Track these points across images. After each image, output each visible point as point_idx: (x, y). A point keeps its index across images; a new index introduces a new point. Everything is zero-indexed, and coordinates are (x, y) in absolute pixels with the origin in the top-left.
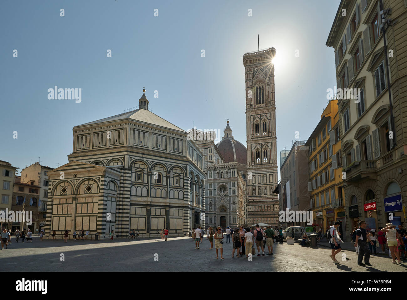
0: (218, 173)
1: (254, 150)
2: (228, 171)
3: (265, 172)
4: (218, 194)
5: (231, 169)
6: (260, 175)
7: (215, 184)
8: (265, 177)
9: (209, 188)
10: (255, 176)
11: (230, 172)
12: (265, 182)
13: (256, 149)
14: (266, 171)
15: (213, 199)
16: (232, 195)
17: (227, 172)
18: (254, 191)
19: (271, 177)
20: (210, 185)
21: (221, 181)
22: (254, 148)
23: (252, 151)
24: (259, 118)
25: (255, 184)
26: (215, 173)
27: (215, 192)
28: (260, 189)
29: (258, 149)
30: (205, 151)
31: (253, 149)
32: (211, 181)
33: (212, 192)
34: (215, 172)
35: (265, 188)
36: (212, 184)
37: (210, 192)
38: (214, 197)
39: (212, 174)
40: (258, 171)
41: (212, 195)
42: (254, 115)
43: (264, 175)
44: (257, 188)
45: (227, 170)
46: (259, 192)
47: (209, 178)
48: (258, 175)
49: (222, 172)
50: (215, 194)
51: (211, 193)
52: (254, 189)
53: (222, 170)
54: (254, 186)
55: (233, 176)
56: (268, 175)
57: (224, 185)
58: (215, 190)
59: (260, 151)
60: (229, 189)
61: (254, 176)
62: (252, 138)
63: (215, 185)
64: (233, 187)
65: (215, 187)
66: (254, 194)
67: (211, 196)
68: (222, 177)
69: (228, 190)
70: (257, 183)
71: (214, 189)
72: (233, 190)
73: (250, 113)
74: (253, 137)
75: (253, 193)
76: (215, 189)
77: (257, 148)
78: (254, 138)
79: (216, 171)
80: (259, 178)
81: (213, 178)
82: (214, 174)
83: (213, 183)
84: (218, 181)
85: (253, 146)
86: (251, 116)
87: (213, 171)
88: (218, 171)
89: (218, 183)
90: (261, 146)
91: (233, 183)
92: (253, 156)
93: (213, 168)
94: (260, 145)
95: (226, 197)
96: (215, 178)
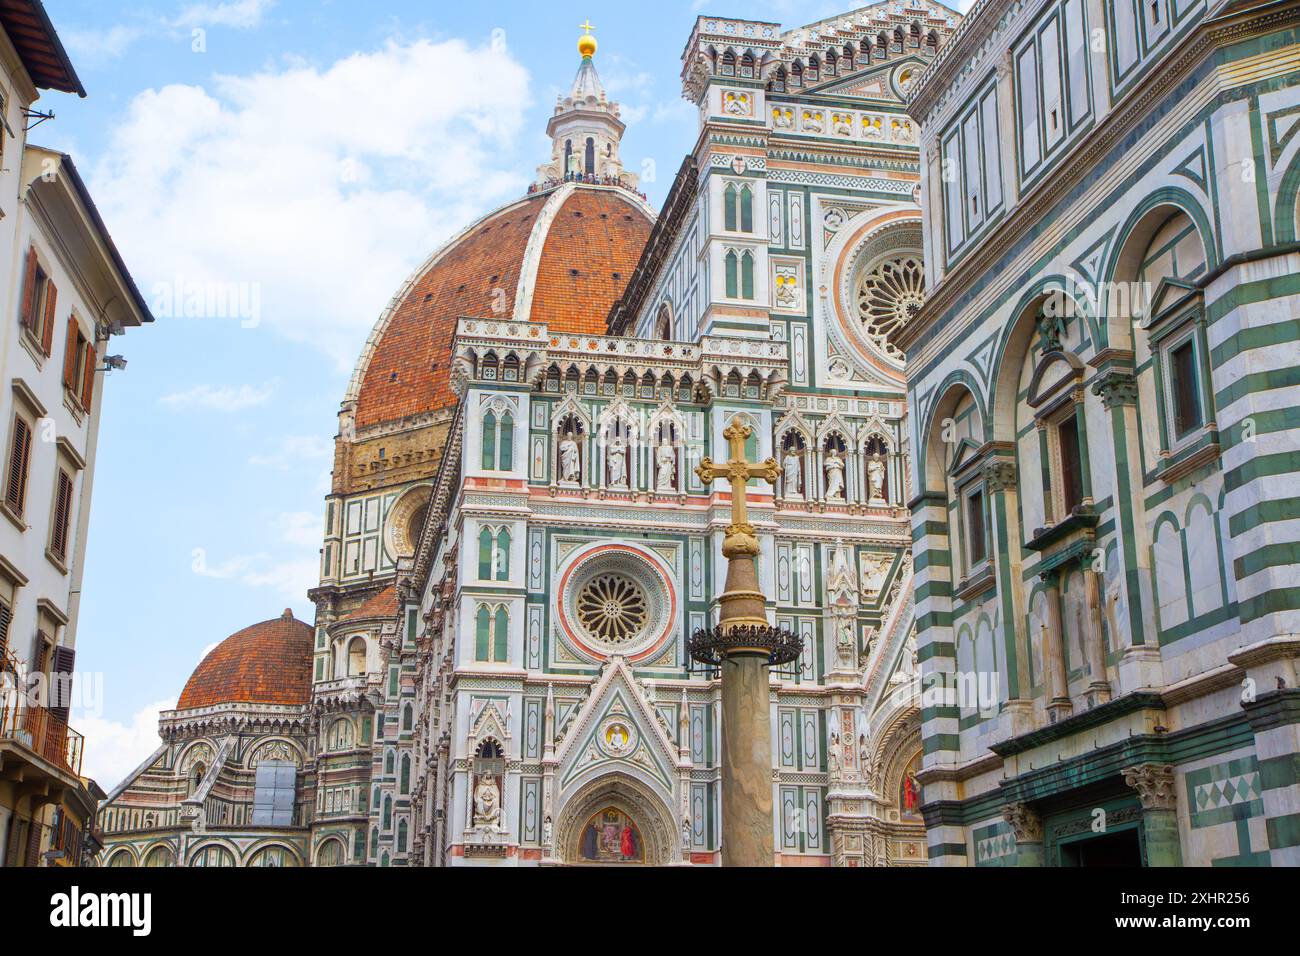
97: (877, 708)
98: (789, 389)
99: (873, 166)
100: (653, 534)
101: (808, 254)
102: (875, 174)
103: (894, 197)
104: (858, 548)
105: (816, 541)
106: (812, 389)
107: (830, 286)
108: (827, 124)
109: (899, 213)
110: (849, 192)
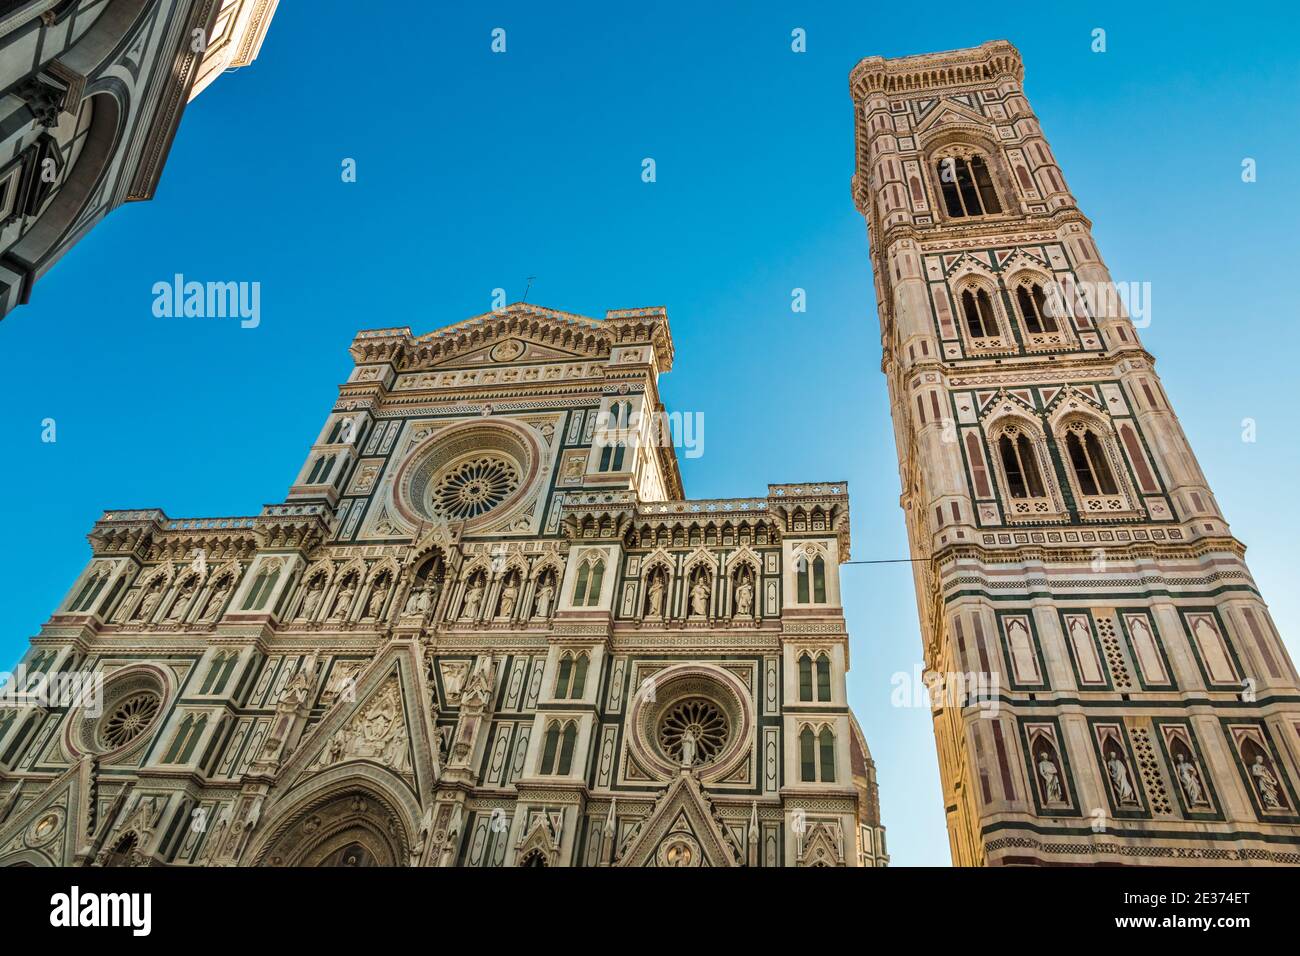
0: (658, 571)
1: (979, 424)
2: (756, 560)
3: (1128, 583)
4: (638, 770)
5: (787, 544)
6: (1086, 611)
7: (619, 665)
8: (1141, 637)
9: (546, 696)
10: (1028, 612)
11: (772, 569)
12: (1154, 673)
13: (992, 417)
14: (1134, 576)
15: (574, 813)
16: (793, 782)
17: (744, 569)
18: (1048, 768)
19: (1206, 635)
20: (565, 666)
21: (683, 644)
22: (980, 414)
23: (965, 432)
24: (978, 263)
25: (1047, 687)
26: (632, 572)
27: (608, 749)
28: (1111, 744)
29: (1010, 422)
30: (576, 423)
31: (968, 417)
32: (582, 626)
33: (572, 731)
34: (633, 562)
35: (1178, 745)
36: (584, 662)
37: (552, 734)
38: (587, 799)
39: (600, 570)
40: (1051, 578)
41: (565, 769)
42: (946, 254)
43: (1120, 611)
44: (1077, 734)
45: (745, 551)
46: (1109, 783)
47: (565, 604)
48: (1061, 612)
49: (700, 571)
50: (606, 765)
51: (558, 751)
52: (1042, 744)
53: (700, 552)
54: (1038, 711)
55: (802, 597)
56: (1165, 612)
57: (706, 683)
58: (610, 731)
59: (1028, 433)
60: (763, 721)
61: (1023, 619)
62: (949, 356)
63: (618, 678)
64: (806, 696)
65: (616, 691)
66: (1054, 802)
67: (554, 778)
68: (699, 605)
69: (752, 736)
70: (1064, 683)
71: (602, 718)
72: (806, 734)
73: (918, 245)
74: (958, 355)
75: (1038, 784)
76: (613, 708)
77: (999, 412)
78: (965, 359)
79: (644, 554)
80: (1081, 638)
81: (605, 604)
82: (622, 578)
83: (597, 653)
84: (654, 636)
85: (965, 399)
86: (927, 255)
87: (615, 550)
88: (660, 554)
89: (648, 660)
90: (1032, 404)
91: (804, 660)
92: (977, 462)
93: (620, 520)
94: (1025, 396)
95: (727, 815)
96: (627, 610)
97: (283, 796)
98: (336, 543)
99: (459, 399)
100: (176, 655)
101: (388, 457)
102: (459, 404)
103: (467, 415)
104: (336, 658)
105: (302, 653)
106: (353, 542)
107: (395, 474)
108: (438, 382)
109: (467, 424)
110: (434, 417)
